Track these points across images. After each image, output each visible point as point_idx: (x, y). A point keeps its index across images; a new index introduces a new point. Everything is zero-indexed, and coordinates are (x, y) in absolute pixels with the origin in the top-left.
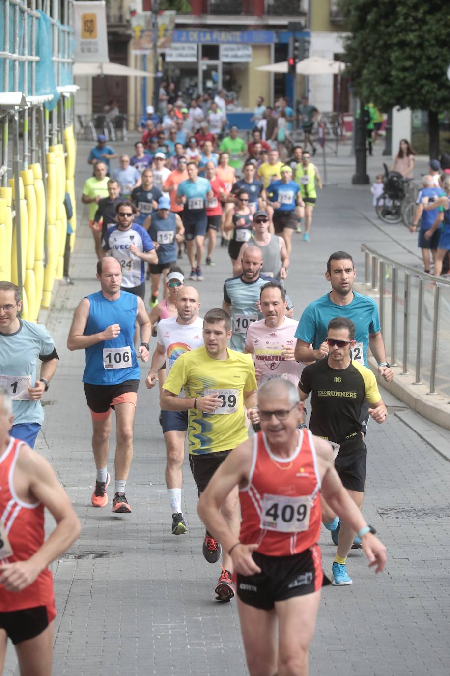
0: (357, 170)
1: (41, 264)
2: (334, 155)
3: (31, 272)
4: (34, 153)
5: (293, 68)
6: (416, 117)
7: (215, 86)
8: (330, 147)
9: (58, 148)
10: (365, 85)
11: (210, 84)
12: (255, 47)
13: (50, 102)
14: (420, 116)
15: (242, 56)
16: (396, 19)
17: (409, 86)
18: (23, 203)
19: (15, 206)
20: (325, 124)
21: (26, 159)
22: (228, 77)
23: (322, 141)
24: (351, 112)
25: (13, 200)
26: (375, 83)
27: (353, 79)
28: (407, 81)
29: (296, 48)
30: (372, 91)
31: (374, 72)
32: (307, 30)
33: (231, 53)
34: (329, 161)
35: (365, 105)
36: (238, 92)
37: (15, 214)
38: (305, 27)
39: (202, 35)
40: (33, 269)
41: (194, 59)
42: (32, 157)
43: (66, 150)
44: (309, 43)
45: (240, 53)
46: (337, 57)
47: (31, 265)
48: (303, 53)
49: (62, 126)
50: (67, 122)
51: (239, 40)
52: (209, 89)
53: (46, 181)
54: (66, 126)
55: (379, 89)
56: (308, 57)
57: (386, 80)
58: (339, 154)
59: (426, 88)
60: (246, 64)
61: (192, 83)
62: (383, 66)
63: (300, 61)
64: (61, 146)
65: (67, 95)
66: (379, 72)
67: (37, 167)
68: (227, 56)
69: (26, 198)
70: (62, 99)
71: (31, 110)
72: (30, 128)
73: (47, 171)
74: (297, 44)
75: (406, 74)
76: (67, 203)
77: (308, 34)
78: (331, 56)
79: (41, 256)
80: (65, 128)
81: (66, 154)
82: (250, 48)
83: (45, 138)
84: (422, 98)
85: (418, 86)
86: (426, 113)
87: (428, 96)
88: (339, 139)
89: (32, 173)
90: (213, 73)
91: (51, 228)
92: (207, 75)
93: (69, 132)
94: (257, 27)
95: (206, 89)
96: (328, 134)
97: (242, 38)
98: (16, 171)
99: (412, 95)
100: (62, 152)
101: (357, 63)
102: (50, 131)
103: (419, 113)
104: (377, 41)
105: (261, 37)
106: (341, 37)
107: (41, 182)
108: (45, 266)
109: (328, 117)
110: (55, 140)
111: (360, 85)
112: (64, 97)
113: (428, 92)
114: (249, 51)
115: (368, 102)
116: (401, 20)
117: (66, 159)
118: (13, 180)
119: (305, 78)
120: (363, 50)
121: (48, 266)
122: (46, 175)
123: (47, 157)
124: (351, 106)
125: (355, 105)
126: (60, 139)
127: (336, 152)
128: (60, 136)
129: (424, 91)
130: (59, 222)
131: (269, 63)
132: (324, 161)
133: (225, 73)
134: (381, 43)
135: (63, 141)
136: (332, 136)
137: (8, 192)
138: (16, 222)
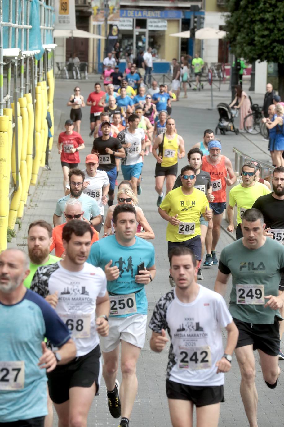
1: (31, 157)
2: (218, 90)
3: (24, 162)
4: (28, 87)
5: (193, 34)
6: (270, 66)
7: (144, 45)
8: (216, 85)
9: (43, 84)
10: (238, 46)
11: (140, 44)
12: (169, 21)
13: (38, 55)
14: (273, 66)
15: (161, 27)
16: (258, 5)
17: (266, 47)
18: (19, 118)
19: (15, 120)
20: (213, 71)
21: (22, 91)
22: (152, 40)
23: (211, 82)
24: (229, 63)
25: (13, 117)
26: (244, 45)
27: (231, 42)
28: (265, 44)
29: (195, 22)
30: (243, 49)
31: (244, 38)
32: (202, 10)
33: (154, 24)
34: (215, 94)
35: (238, 59)
36: (158, 49)
37: (14, 125)
38: (201, 8)
39: (136, 12)
40: (26, 160)
41: (131, 28)
42: (26, 89)
43: (48, 85)
44: (204, 18)
45: (160, 24)
46: (221, 28)
47: (24, 157)
48: (200, 25)
49: (46, 70)
50: (49, 67)
51: (159, 16)
52: (140, 47)
53: (35, 105)
54: (49, 70)
55: (247, 49)
56: (203, 28)
57: (251, 43)
58: (221, 89)
59: (277, 48)
60: (164, 31)
61: (130, 43)
62: (250, 35)
63: (197, 30)
64: (45, 82)
65: (50, 50)
66: (247, 38)
67: (29, 95)
68: (152, 26)
69: (21, 115)
70: (46, 52)
71: (26, 59)
72: (25, 71)
73: (36, 98)
74: (196, 19)
75: (264, 39)
76: (48, 119)
77: (203, 13)
78: (218, 27)
79: (31, 152)
80: (47, 71)
81: (48, 87)
82: (166, 22)
83: (35, 77)
84: (274, 55)
85: (272, 47)
86: (277, 64)
87: (278, 54)
88: (221, 80)
89: (26, 100)
90: (143, 37)
91: (38, 134)
92: (139, 38)
93: (50, 74)
94: (171, 8)
95: (138, 47)
96: (215, 76)
97: (161, 15)
98: (15, 98)
99: (268, 53)
100: (46, 86)
101: (233, 32)
102: (38, 72)
103: (272, 64)
104: (246, 18)
105: (173, 14)
106: (224, 16)
107: (32, 105)
108: (33, 158)
109: (215, 66)
110: (41, 78)
111: (235, 46)
112: (47, 52)
113: (278, 51)
114: (166, 23)
115: (240, 57)
116: (261, 5)
117: (48, 90)
118: (13, 104)
119: (201, 42)
120: (238, 24)
121: (35, 158)
122: (35, 101)
123: (36, 89)
124: (230, 59)
125: (232, 59)
126: (44, 78)
127: (219, 89)
128: (44, 76)
129: (275, 51)
130: (43, 130)
131: (178, 32)
132: (212, 94)
133: (150, 37)
134: (249, 19)
135: (46, 79)
136: (217, 78)
137: (10, 111)
138: (15, 130)
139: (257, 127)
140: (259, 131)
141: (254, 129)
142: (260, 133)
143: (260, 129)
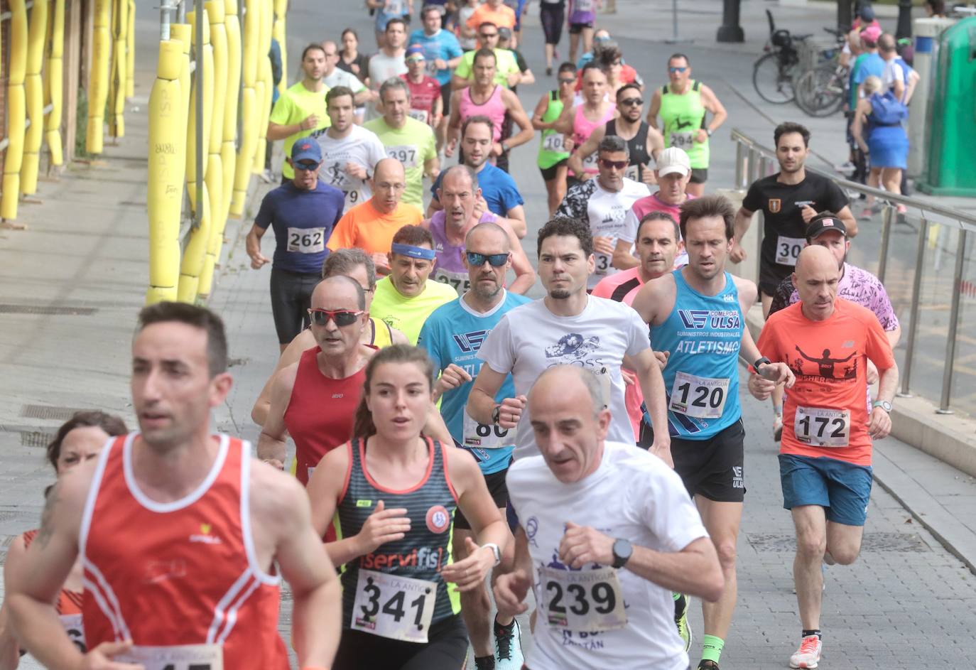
0: (726, 19)
1: (232, 147)
3: (216, 158)
18: (207, 50)
19: (196, 54)
25: (192, 45)
34: (682, 4)
37: (194, 66)
40: (220, 154)
47: (217, 146)
53: (243, 19)
69: (212, 43)
73: (246, 5)
76: (274, 56)
79: (233, 134)
89: (223, 5)
91: (249, 92)
98: (198, 0)
107: (236, 19)
108: (238, 151)
118: (194, 13)
121: (242, 150)
122: (244, 10)
130: (261, 84)
132: (675, 5)
137: (186, 31)
138: (197, 77)
139: (786, 87)
140: (791, 96)
141: (780, 90)
142: (794, 100)
143: (794, 92)
